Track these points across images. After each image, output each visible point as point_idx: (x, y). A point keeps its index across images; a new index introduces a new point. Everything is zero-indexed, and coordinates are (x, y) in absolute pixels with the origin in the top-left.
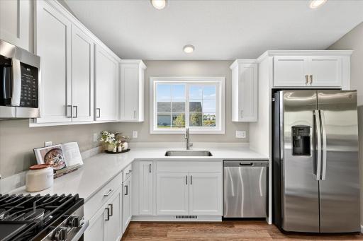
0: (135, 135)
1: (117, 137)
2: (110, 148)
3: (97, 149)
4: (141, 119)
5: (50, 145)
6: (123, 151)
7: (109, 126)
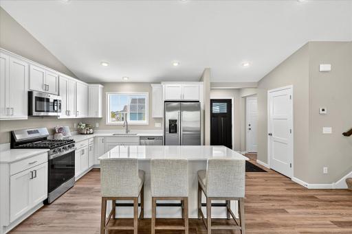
0: (97, 125)
1: (87, 126)
2: (83, 132)
3: (75, 132)
4: (100, 116)
5: (58, 126)
6: (90, 134)
7: (83, 120)
